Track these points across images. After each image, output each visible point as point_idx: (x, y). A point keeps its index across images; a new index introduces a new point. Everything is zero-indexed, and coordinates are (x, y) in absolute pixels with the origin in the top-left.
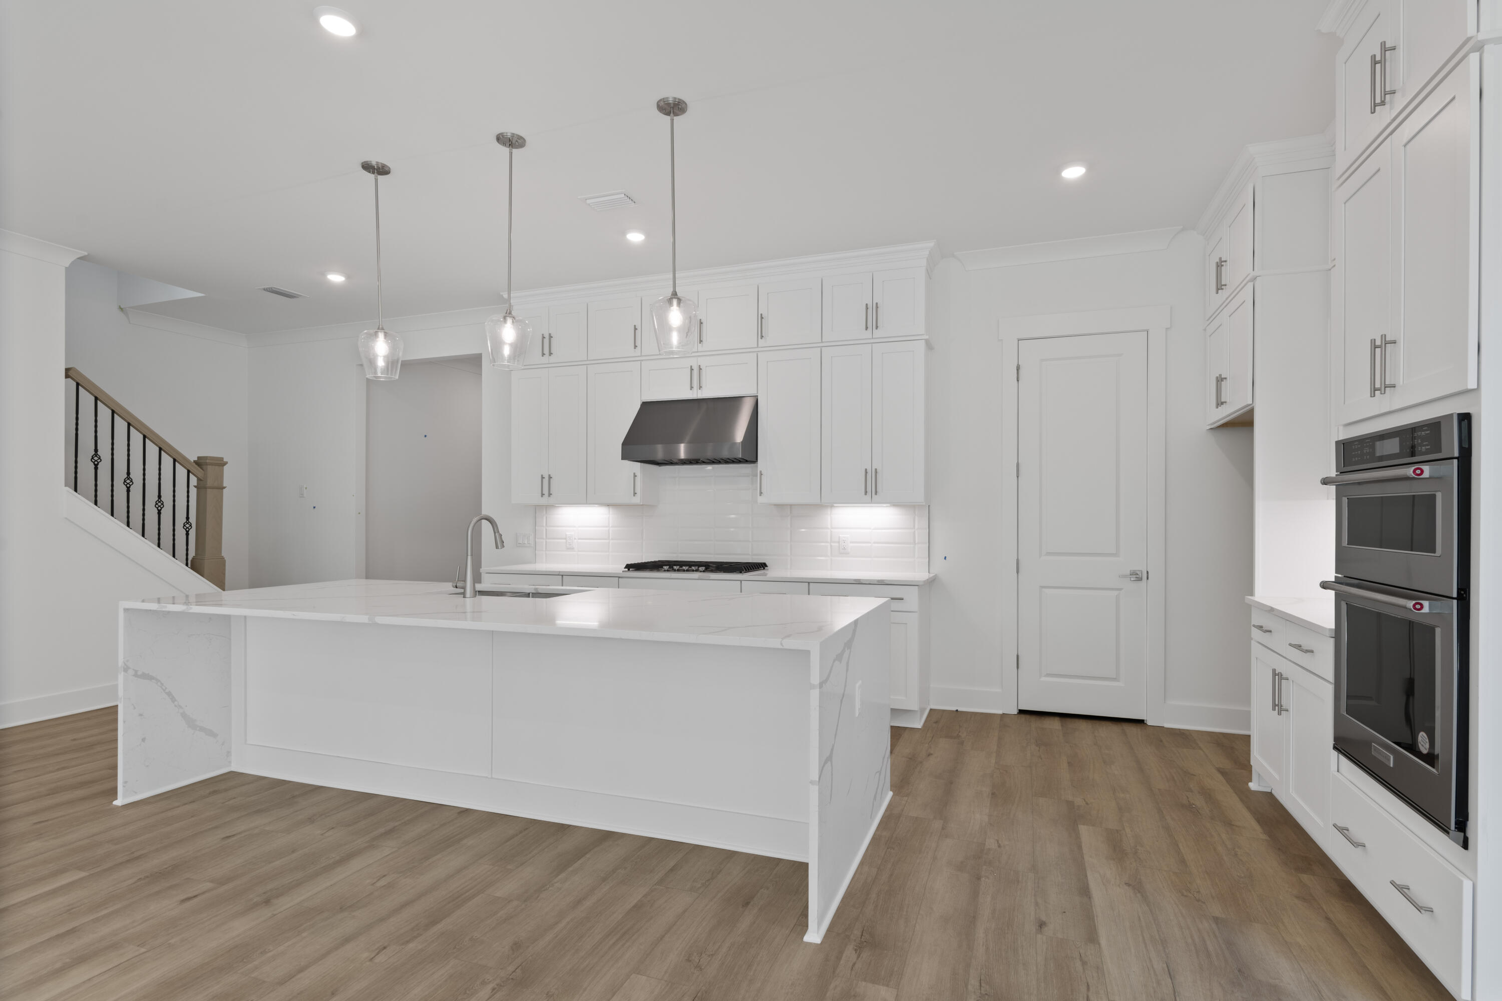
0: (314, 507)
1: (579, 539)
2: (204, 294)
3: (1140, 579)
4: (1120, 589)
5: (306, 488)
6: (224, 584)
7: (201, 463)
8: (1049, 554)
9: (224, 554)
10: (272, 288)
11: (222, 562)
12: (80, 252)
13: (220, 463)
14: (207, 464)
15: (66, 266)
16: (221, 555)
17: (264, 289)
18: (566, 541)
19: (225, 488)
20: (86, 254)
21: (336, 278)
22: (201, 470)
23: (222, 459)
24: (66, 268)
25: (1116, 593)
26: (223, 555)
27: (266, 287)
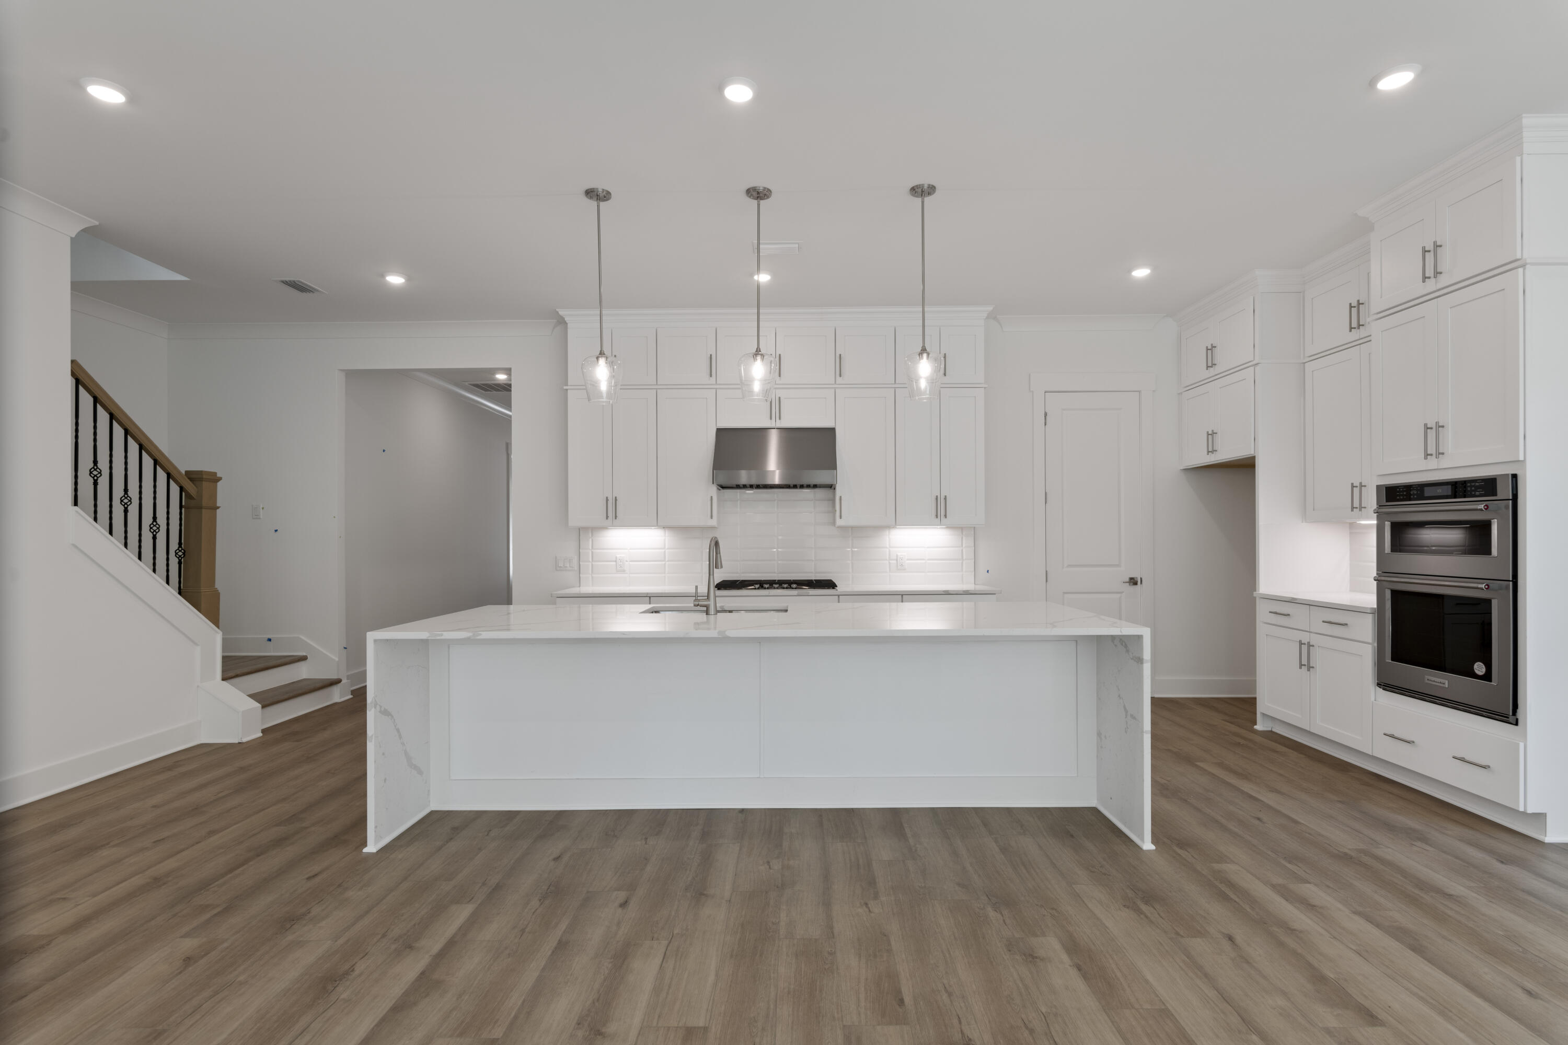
0: (276, 531)
1: (631, 561)
2: (188, 278)
3: (1135, 583)
4: (1121, 593)
5: (263, 508)
6: (218, 620)
7: (195, 477)
8: (1069, 566)
9: (218, 585)
10: (294, 282)
11: (216, 595)
12: (93, 221)
13: (214, 479)
14: (201, 480)
15: (72, 236)
16: (214, 586)
17: (283, 282)
18: (616, 564)
19: (218, 508)
20: (97, 223)
21: (395, 280)
22: (195, 488)
23: (215, 474)
24: (71, 238)
25: (1119, 595)
26: (216, 587)
27: (287, 279)
